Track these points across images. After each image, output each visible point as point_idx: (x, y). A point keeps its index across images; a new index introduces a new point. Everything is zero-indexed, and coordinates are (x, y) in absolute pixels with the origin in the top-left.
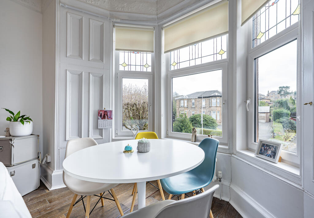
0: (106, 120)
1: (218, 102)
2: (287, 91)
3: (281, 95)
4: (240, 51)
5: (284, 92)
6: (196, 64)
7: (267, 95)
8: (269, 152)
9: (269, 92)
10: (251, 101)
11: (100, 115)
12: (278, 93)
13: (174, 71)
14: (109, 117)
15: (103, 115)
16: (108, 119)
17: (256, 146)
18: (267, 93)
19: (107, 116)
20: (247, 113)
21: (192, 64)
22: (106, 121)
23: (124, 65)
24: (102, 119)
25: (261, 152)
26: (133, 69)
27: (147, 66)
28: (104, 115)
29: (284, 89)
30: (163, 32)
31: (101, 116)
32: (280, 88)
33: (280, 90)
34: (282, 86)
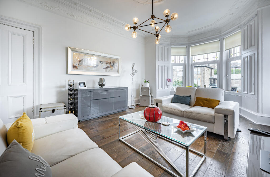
1: (199, 71)
4: (224, 58)
6: (205, 61)
8: (234, 90)
10: (229, 75)
13: (194, 63)
14: (171, 81)
17: (230, 89)
20: (227, 79)
21: (203, 61)
22: (170, 83)
23: (173, 61)
25: (232, 90)
26: (176, 62)
27: (182, 61)
30: (190, 48)
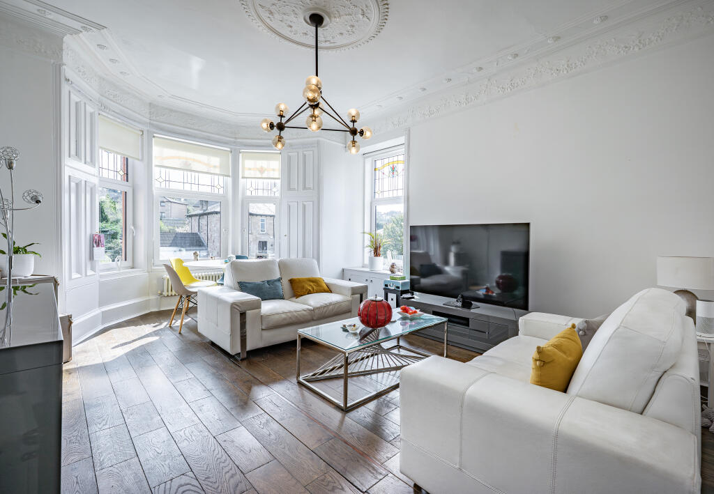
21: (187, 188)
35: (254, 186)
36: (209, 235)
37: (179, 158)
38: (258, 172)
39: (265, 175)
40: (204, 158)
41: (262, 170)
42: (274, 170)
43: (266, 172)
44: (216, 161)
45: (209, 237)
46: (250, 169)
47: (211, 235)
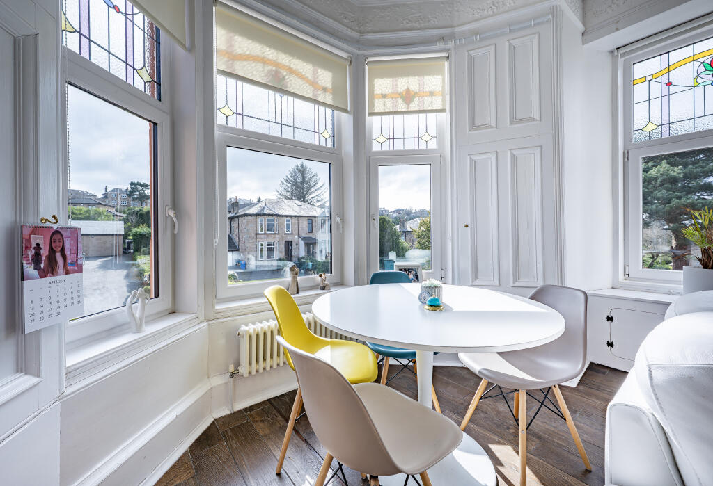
0: (61, 277)
2: (144, 193)
3: (134, 199)
5: (140, 194)
7: (102, 196)
9: (108, 191)
11: (31, 253)
12: (129, 195)
14: (72, 264)
15: (44, 252)
16: (67, 272)
18: (104, 192)
19: (64, 256)
22: (61, 286)
24: (43, 274)
28: (52, 251)
29: (139, 188)
31: (36, 260)
32: (132, 184)
33: (131, 188)
34: (136, 182)
35: (385, 133)
36: (240, 237)
37: (263, 61)
38: (400, 101)
39: (414, 106)
40: (305, 68)
41: (408, 97)
42: (432, 94)
43: (416, 100)
44: (325, 77)
45: (241, 239)
46: (384, 96)
47: (242, 238)
